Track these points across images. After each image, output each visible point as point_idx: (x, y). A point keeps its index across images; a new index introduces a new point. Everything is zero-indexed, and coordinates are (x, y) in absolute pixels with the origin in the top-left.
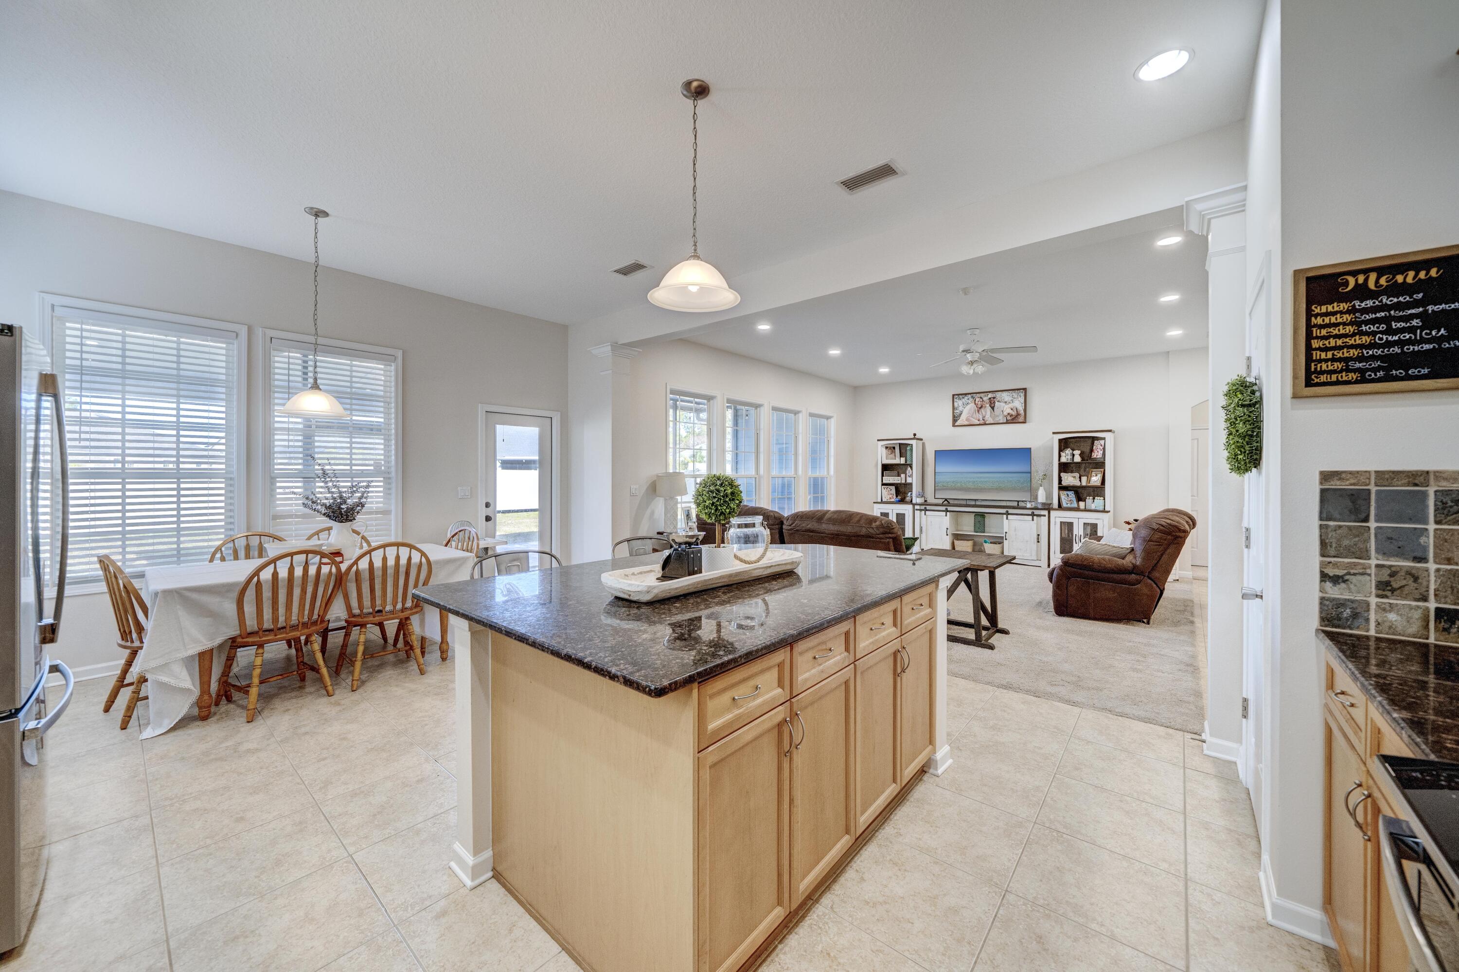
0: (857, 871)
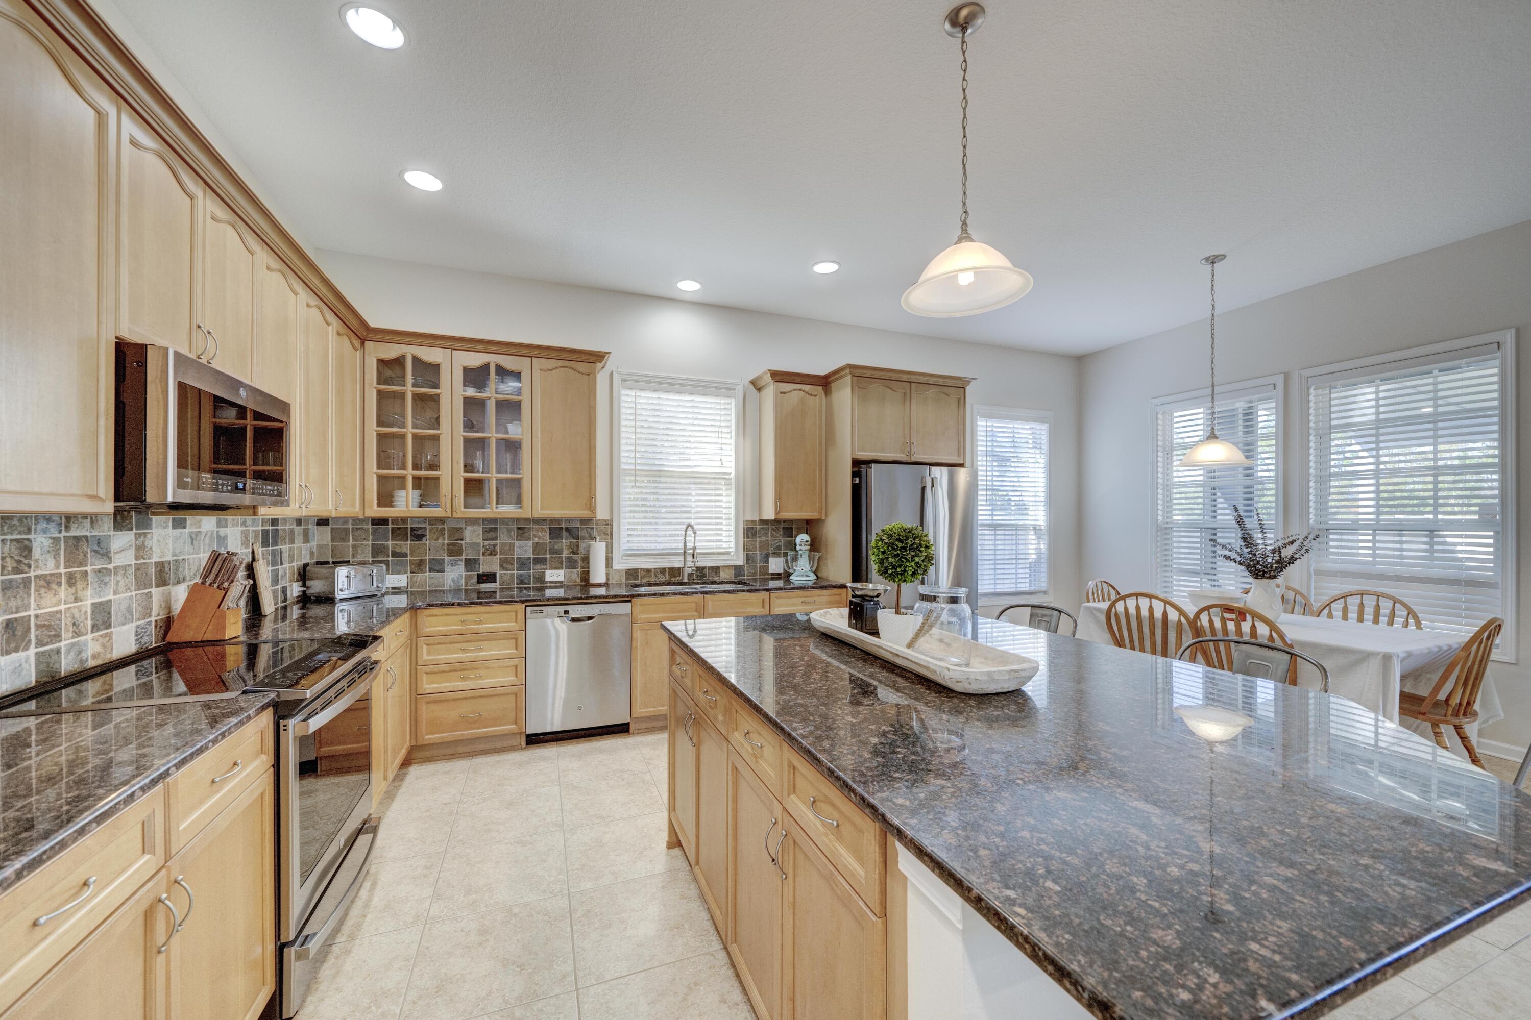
0: (737, 1004)
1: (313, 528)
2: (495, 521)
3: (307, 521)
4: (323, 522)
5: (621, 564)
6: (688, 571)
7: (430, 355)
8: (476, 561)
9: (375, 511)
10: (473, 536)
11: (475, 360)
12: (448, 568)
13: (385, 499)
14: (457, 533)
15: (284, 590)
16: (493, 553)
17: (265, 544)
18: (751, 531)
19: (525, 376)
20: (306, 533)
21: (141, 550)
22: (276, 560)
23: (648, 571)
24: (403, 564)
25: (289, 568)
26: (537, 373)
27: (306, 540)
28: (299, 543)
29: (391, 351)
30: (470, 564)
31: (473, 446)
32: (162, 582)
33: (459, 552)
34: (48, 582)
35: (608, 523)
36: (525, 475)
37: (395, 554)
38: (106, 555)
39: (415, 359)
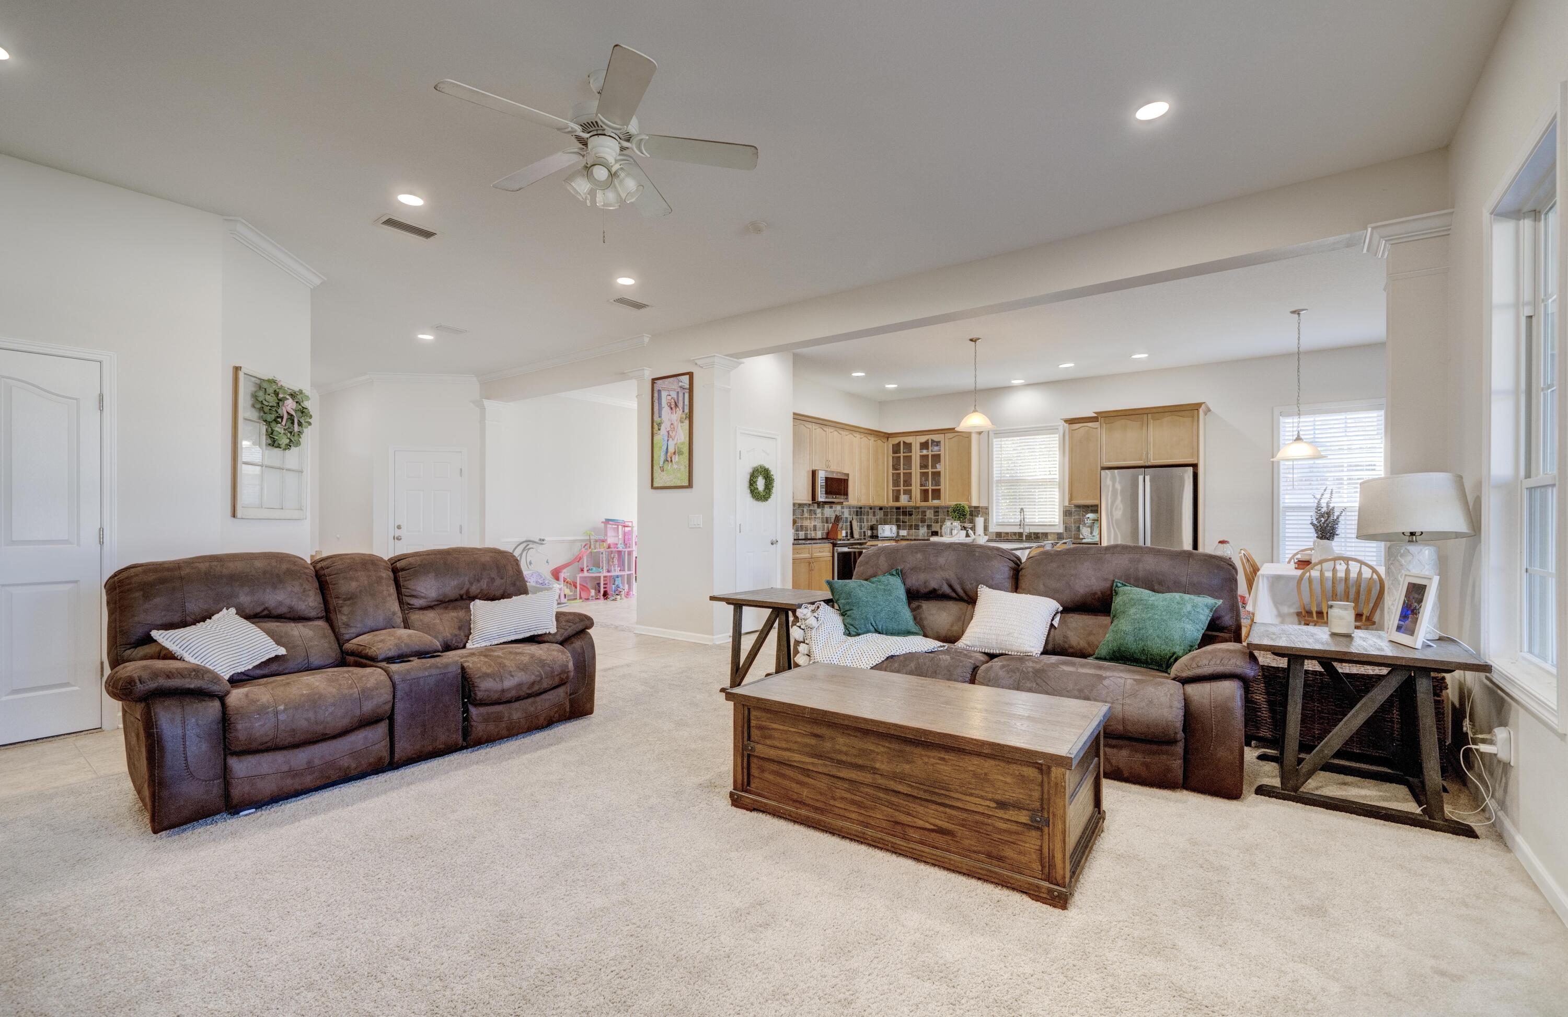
1: (878, 511)
2: (938, 508)
3: (875, 508)
4: (881, 509)
5: (993, 529)
6: (1025, 534)
7: (908, 440)
8: (931, 525)
9: (892, 504)
10: (930, 514)
11: (923, 439)
12: (920, 528)
13: (897, 499)
14: (924, 513)
15: (864, 532)
16: (937, 522)
17: (857, 515)
18: (1067, 513)
19: (942, 443)
20: (874, 513)
21: (822, 513)
22: (861, 521)
23: (1007, 533)
24: (905, 526)
25: (866, 525)
26: (947, 440)
27: (874, 515)
28: (871, 516)
29: (896, 441)
30: (929, 527)
31: (924, 475)
32: (827, 522)
33: (925, 522)
34: (806, 518)
35: (987, 508)
36: (942, 487)
37: (903, 522)
38: (816, 514)
39: (904, 442)
